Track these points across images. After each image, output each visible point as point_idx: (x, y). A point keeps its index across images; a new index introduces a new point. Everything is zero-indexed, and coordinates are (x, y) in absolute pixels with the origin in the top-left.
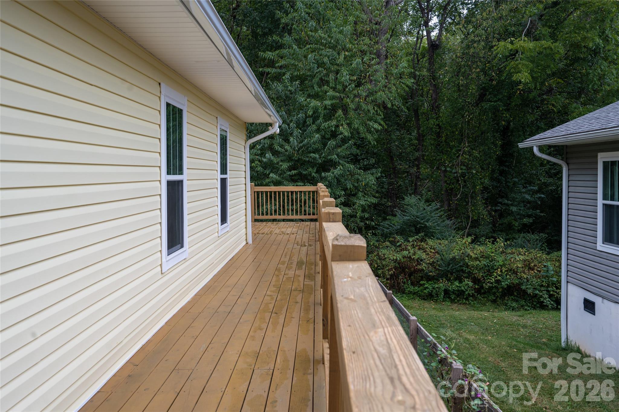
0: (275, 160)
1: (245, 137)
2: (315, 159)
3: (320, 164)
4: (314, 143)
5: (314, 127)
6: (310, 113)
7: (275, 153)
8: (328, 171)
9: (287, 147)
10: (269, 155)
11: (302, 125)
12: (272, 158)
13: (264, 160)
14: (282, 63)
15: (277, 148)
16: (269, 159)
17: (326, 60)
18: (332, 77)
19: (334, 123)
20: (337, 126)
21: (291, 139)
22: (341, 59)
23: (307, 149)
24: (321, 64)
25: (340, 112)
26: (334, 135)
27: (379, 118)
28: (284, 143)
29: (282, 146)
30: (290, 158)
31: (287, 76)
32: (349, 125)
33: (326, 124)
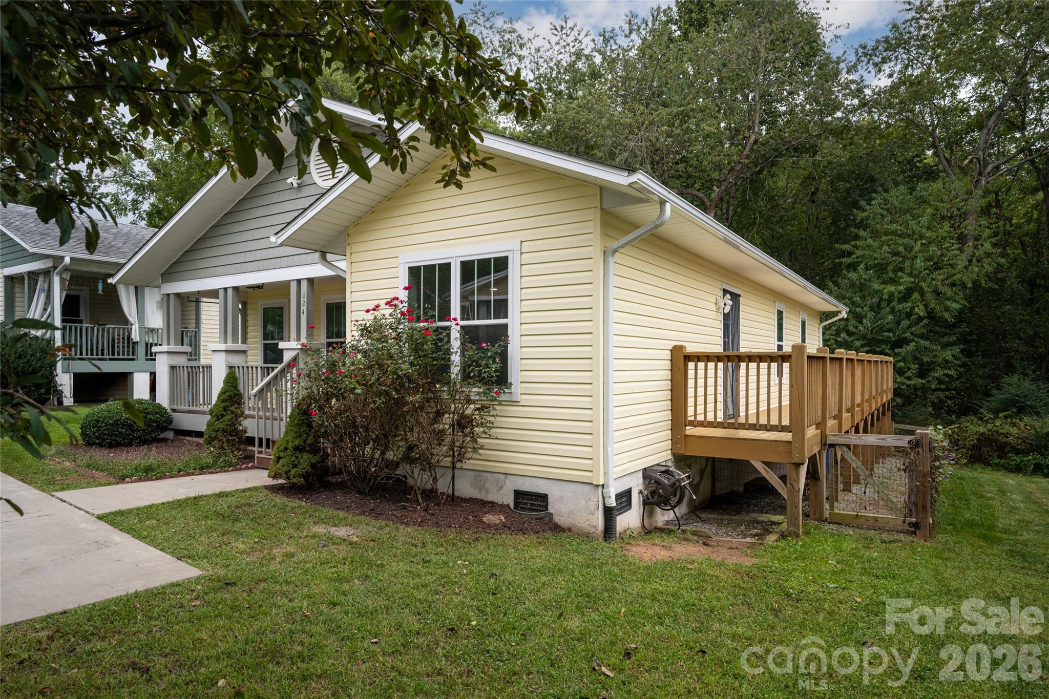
0: (849, 339)
1: (818, 321)
2: (889, 337)
3: (893, 342)
4: (887, 324)
5: (888, 309)
6: (886, 297)
7: (850, 334)
8: (901, 347)
9: (861, 328)
10: (843, 335)
11: (876, 308)
12: (847, 337)
13: (839, 339)
14: (859, 253)
15: (851, 328)
16: (844, 339)
17: (901, 249)
18: (908, 264)
19: (909, 304)
20: (912, 308)
21: (865, 321)
22: (917, 247)
23: (881, 329)
24: (896, 254)
25: (916, 295)
26: (909, 315)
27: (957, 297)
28: (857, 324)
29: (856, 328)
30: (864, 337)
31: (862, 266)
32: (926, 306)
33: (901, 306)
